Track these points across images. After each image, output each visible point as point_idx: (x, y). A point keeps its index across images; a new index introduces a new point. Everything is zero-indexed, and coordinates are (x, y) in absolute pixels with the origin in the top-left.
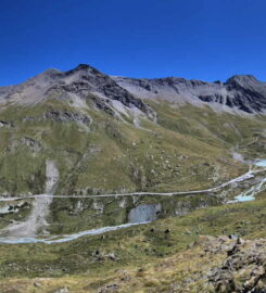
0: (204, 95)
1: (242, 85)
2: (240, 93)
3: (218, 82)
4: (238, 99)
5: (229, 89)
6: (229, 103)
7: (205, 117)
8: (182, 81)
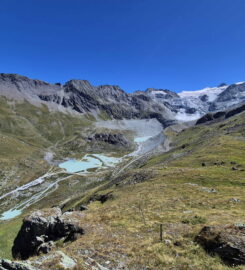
0: (44, 94)
1: (78, 88)
2: (75, 95)
3: (59, 84)
4: (72, 99)
5: (67, 91)
6: (64, 104)
7: (38, 116)
8: (25, 79)
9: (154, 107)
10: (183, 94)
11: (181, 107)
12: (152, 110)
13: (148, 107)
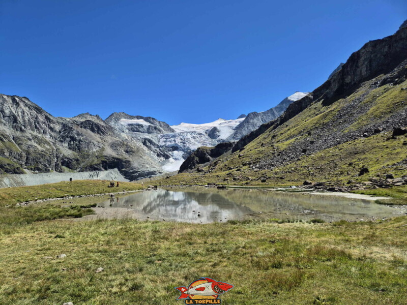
9: (114, 146)
10: (182, 128)
11: (175, 148)
12: (109, 152)
13: (100, 146)
